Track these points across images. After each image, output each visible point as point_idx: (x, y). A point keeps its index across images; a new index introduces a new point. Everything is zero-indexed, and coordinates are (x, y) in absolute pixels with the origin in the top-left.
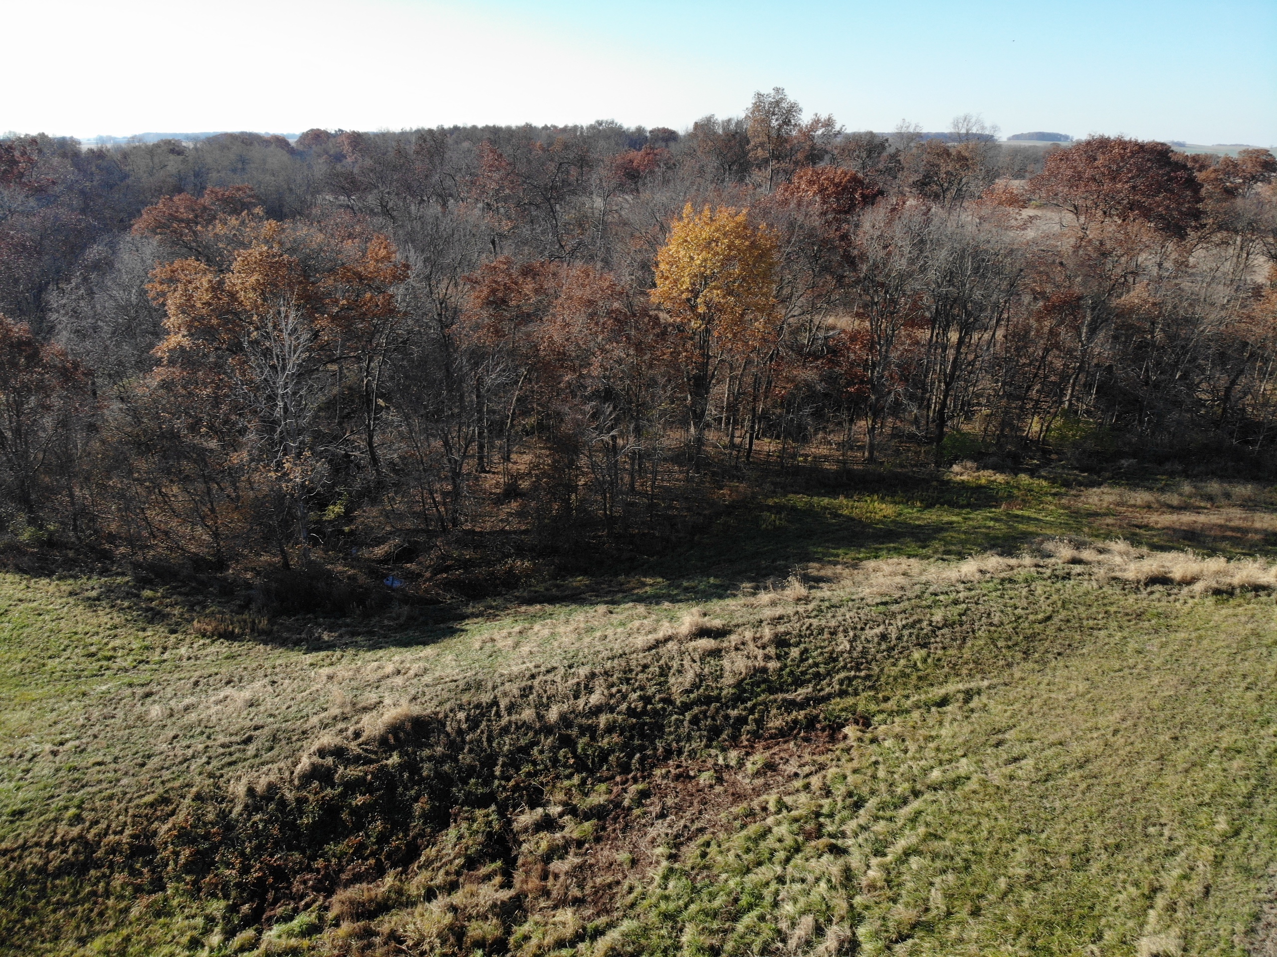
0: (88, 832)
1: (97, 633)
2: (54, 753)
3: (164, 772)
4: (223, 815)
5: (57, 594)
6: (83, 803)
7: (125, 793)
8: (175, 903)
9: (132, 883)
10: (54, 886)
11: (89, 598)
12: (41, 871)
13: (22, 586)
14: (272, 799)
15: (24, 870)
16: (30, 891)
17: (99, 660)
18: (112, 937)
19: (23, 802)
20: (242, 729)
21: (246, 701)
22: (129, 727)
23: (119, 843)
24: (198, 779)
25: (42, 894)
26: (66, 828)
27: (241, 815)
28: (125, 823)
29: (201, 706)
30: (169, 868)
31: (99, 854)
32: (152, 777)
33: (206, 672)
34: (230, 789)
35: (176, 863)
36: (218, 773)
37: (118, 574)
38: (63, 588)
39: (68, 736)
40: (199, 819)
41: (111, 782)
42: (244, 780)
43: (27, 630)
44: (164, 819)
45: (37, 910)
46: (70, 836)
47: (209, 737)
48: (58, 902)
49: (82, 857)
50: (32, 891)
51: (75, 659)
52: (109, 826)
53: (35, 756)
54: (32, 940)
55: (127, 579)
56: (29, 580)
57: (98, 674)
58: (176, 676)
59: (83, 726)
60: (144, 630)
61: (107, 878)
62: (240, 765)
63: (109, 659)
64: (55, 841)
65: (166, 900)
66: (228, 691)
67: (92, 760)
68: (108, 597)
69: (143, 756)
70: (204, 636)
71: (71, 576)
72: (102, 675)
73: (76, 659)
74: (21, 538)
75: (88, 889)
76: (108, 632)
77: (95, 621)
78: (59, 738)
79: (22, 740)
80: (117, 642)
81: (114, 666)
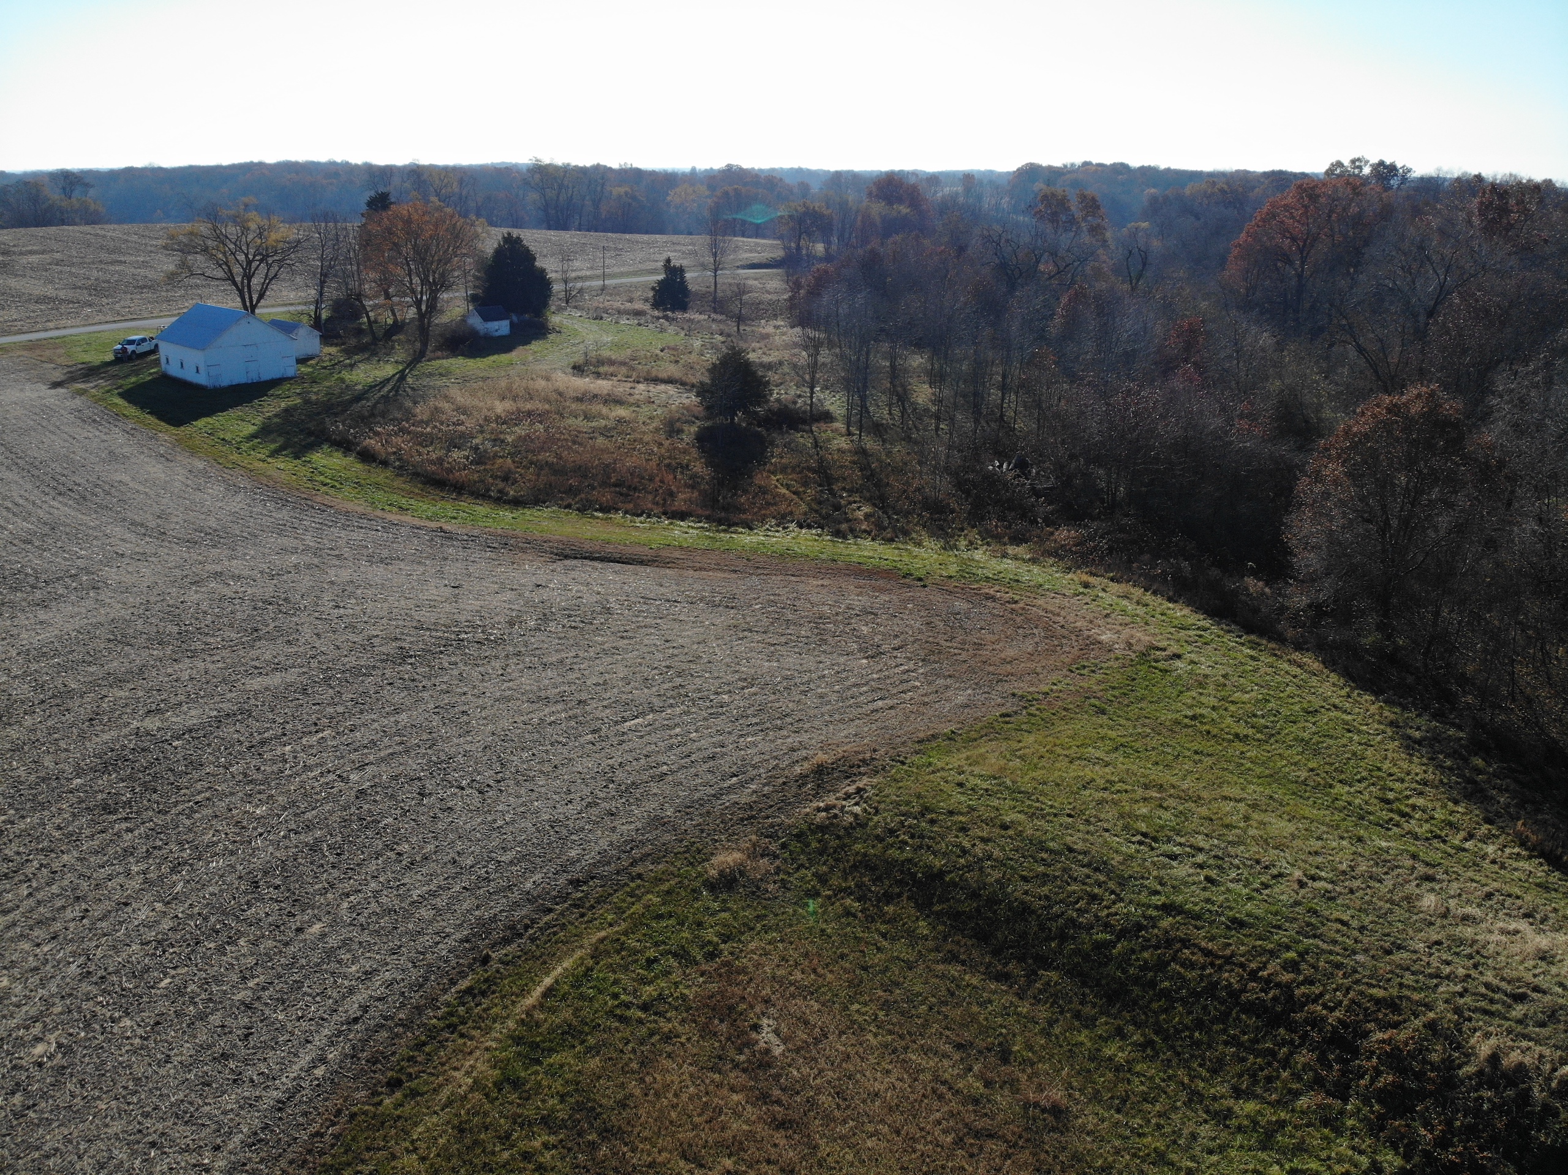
0: (1298, 987)
1: (1402, 781)
2: (1302, 884)
3: (1407, 974)
4: (1449, 1065)
5: (1377, 717)
6: (1307, 954)
7: (1355, 971)
8: (1350, 1123)
9: (1316, 1071)
10: (1238, 1018)
11: (1409, 737)
12: (1234, 995)
13: (1343, 693)
14: (1516, 1085)
15: (1218, 983)
16: (1214, 1008)
17: (1391, 811)
18: (1269, 1111)
19: (1247, 915)
20: (1519, 980)
21: (1539, 950)
22: (1391, 902)
23: (1324, 1019)
24: (1441, 1006)
25: (1224, 1018)
26: (1278, 967)
27: (1470, 1078)
28: (1341, 1002)
29: (1483, 925)
30: (1362, 1082)
31: (1298, 1016)
32: (1391, 972)
33: (1507, 888)
34: (1473, 1041)
35: (1373, 1081)
36: (1467, 1014)
37: (1453, 725)
38: (1386, 713)
39: (1323, 874)
40: (1420, 1053)
41: (1345, 949)
42: (1493, 1041)
43: (1331, 742)
44: (1384, 1026)
45: (1210, 1030)
46: (1278, 979)
47: (1475, 966)
48: (1234, 1037)
49: (1279, 1009)
50: (1215, 1008)
51: (1365, 796)
52: (1321, 995)
53: (1281, 875)
54: (1192, 1056)
55: (1461, 735)
56: (1353, 689)
57: (1384, 826)
58: (1470, 874)
59: (1344, 873)
60: (1456, 802)
61: (1294, 1049)
62: (1497, 1021)
63: (1403, 815)
64: (1260, 974)
65: (1342, 1112)
66: (1523, 925)
67: (1336, 914)
68: (1431, 746)
69: (1393, 943)
70: (1523, 844)
71: (1400, 705)
72: (1389, 829)
73: (1367, 797)
74: (1364, 641)
75: (1269, 1045)
76: (1414, 785)
77: (1405, 765)
78: (1313, 871)
79: (1276, 852)
80: (1420, 802)
81: (1405, 825)
